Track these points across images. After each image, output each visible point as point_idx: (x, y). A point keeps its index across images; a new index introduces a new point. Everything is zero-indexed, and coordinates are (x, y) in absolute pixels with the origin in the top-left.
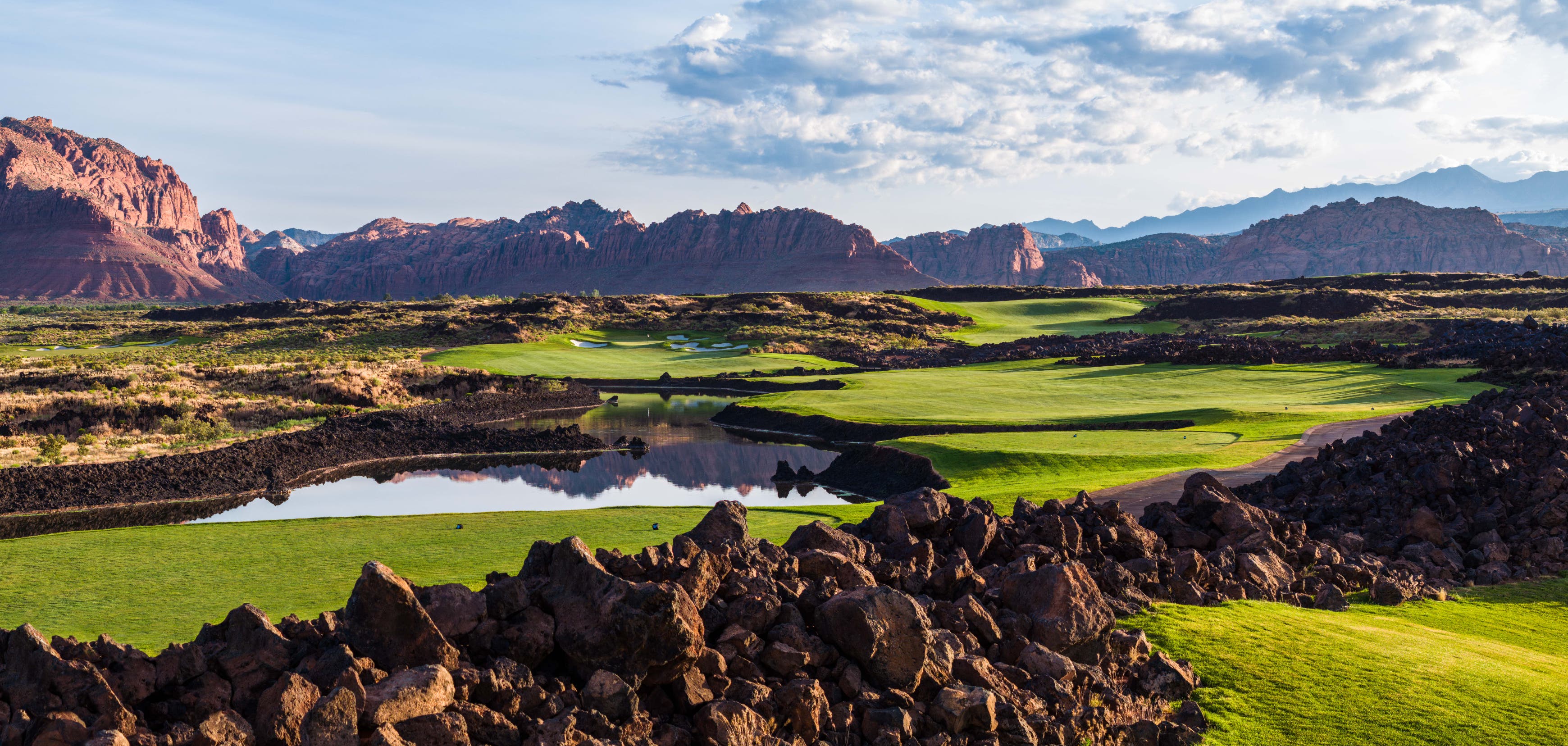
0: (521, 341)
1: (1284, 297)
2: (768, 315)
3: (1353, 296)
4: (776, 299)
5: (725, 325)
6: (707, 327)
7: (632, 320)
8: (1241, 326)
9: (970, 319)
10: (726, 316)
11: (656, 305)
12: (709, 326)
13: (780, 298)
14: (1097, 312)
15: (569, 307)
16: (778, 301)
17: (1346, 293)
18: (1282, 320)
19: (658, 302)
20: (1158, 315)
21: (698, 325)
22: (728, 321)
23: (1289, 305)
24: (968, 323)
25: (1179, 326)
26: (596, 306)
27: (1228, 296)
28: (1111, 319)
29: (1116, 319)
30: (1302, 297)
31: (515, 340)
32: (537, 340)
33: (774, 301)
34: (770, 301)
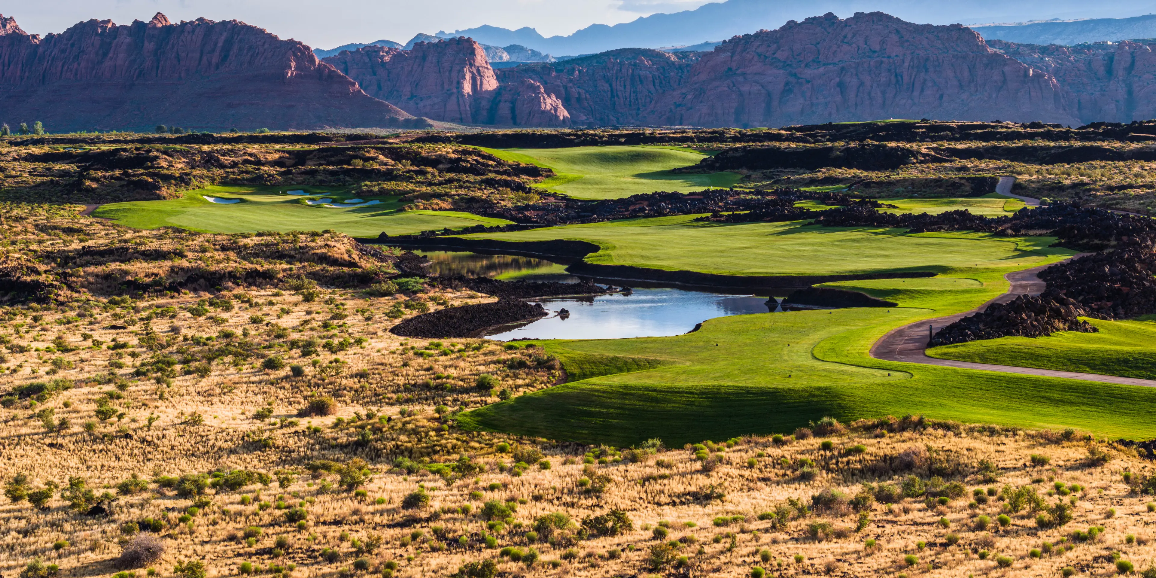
0: (164, 198)
1: (831, 149)
2: (379, 171)
3: (892, 148)
4: (368, 152)
5: (339, 180)
6: (321, 182)
7: (245, 176)
8: (803, 179)
9: (550, 170)
10: (337, 171)
11: (249, 158)
12: (324, 181)
13: (372, 151)
14: (658, 162)
15: (171, 162)
16: (372, 155)
17: (885, 146)
18: (838, 172)
19: (251, 155)
20: (717, 165)
21: (312, 180)
22: (341, 176)
23: (838, 157)
24: (549, 174)
25: (741, 176)
26: (194, 160)
27: (779, 148)
28: (675, 169)
29: (680, 169)
30: (848, 150)
31: (159, 198)
32: (178, 197)
33: (367, 155)
34: (364, 155)
